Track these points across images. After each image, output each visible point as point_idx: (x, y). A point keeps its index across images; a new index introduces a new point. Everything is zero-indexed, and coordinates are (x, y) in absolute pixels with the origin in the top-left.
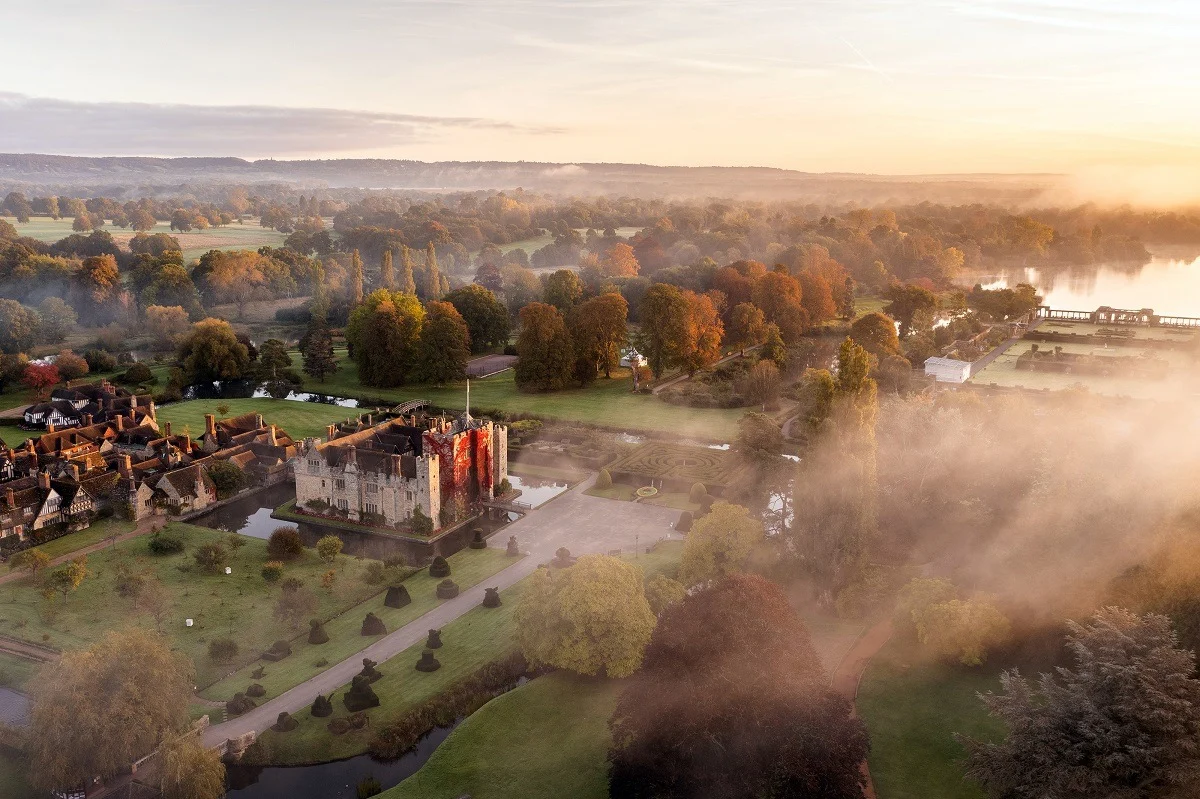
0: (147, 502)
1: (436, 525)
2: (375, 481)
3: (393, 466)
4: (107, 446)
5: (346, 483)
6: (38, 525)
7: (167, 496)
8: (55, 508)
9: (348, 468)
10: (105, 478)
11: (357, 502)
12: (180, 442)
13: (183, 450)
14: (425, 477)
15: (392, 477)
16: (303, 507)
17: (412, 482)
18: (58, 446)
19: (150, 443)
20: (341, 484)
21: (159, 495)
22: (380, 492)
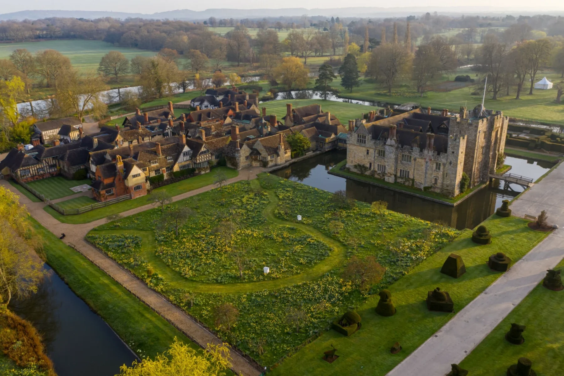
0: (247, 158)
1: (457, 192)
2: (410, 153)
3: (428, 142)
4: (228, 120)
5: (386, 153)
6: (176, 168)
7: (260, 154)
8: (188, 158)
9: (389, 142)
10: (224, 139)
11: (393, 168)
12: (271, 119)
13: (272, 125)
14: (455, 154)
15: (426, 152)
16: (351, 168)
17: (442, 155)
18: (199, 118)
19: (253, 119)
20: (382, 154)
21: (254, 153)
22: (413, 162)
